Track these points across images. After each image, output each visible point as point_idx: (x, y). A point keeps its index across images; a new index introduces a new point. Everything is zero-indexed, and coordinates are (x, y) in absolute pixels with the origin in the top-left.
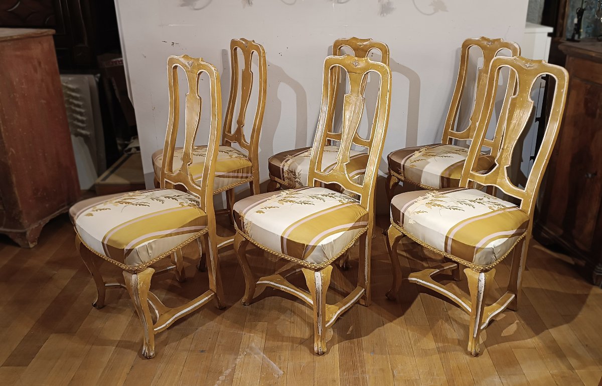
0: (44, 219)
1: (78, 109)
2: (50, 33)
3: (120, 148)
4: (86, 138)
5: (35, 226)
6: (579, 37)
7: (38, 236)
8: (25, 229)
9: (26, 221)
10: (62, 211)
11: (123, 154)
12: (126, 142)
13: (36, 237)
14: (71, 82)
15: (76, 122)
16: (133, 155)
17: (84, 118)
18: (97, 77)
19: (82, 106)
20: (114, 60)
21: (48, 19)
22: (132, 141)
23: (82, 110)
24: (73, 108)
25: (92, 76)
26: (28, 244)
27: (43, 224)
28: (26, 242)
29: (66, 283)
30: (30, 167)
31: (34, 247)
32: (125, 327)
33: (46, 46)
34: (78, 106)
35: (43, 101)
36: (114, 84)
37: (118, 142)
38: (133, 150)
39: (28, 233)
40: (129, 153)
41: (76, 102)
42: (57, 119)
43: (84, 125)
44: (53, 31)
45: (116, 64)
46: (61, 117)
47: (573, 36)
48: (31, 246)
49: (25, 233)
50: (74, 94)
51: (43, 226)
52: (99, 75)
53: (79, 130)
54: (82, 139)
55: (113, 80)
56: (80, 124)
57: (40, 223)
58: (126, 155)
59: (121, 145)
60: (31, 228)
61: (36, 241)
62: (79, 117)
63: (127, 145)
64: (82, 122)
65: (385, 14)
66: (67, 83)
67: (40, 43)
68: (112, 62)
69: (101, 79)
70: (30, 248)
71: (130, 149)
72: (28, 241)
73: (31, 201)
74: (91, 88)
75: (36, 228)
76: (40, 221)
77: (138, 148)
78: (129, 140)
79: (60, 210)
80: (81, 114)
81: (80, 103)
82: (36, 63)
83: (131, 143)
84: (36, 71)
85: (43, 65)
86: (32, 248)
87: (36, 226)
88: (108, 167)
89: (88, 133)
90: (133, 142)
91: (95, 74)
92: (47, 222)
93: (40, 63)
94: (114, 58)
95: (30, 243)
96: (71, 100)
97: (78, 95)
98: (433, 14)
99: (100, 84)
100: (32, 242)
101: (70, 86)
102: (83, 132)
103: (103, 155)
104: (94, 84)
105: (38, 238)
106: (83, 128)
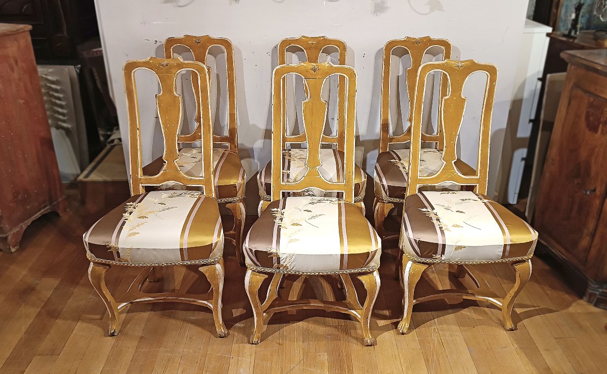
0: (26, 222)
1: (58, 102)
2: (26, 29)
3: (102, 139)
4: (68, 132)
5: (16, 230)
6: (575, 33)
7: (20, 239)
8: (6, 233)
9: (7, 226)
10: (44, 211)
11: (106, 145)
12: (109, 133)
13: (18, 241)
14: (51, 74)
15: (56, 115)
16: (116, 147)
17: (65, 111)
18: (77, 68)
19: (62, 99)
20: (95, 50)
21: (25, 7)
22: (115, 131)
23: (63, 103)
24: (53, 100)
25: (72, 67)
26: (10, 249)
27: (24, 227)
28: (8, 247)
29: (49, 294)
30: (10, 171)
31: (15, 252)
32: (110, 349)
33: (22, 42)
34: (59, 99)
35: (21, 101)
36: (96, 74)
37: (101, 132)
38: (116, 142)
39: (9, 238)
40: (112, 144)
41: (56, 94)
42: (36, 118)
43: (66, 118)
44: (30, 27)
45: (97, 54)
46: (40, 116)
47: (570, 32)
48: (13, 250)
49: (6, 238)
50: (53, 86)
51: (24, 229)
52: (79, 66)
53: (60, 123)
54: (63, 132)
55: (94, 69)
56: (61, 117)
57: (21, 226)
58: (108, 146)
59: (103, 136)
60: (12, 233)
61: (18, 245)
62: (60, 110)
63: (110, 136)
64: (63, 114)
65: (378, 14)
66: (46, 75)
67: (16, 40)
68: (93, 52)
69: (81, 69)
70: (12, 253)
71: (113, 141)
72: (9, 246)
73: (11, 205)
74: (71, 80)
75: (17, 231)
76: (21, 224)
77: (120, 139)
78: (111, 130)
79: (42, 211)
80: (61, 106)
81: (61, 96)
82: (12, 62)
83: (114, 134)
84: (12, 70)
85: (20, 64)
86: (13, 253)
87: (18, 230)
88: (91, 161)
89: (69, 126)
90: (115, 133)
91: (75, 65)
92: (29, 224)
93: (16, 62)
94: (95, 48)
95: (11, 248)
96: (51, 93)
97: (58, 88)
98: (429, 13)
99: (81, 75)
100: (14, 247)
101: (50, 78)
102: (65, 125)
103: (85, 147)
104: (75, 75)
105: (20, 241)
106: (64, 121)
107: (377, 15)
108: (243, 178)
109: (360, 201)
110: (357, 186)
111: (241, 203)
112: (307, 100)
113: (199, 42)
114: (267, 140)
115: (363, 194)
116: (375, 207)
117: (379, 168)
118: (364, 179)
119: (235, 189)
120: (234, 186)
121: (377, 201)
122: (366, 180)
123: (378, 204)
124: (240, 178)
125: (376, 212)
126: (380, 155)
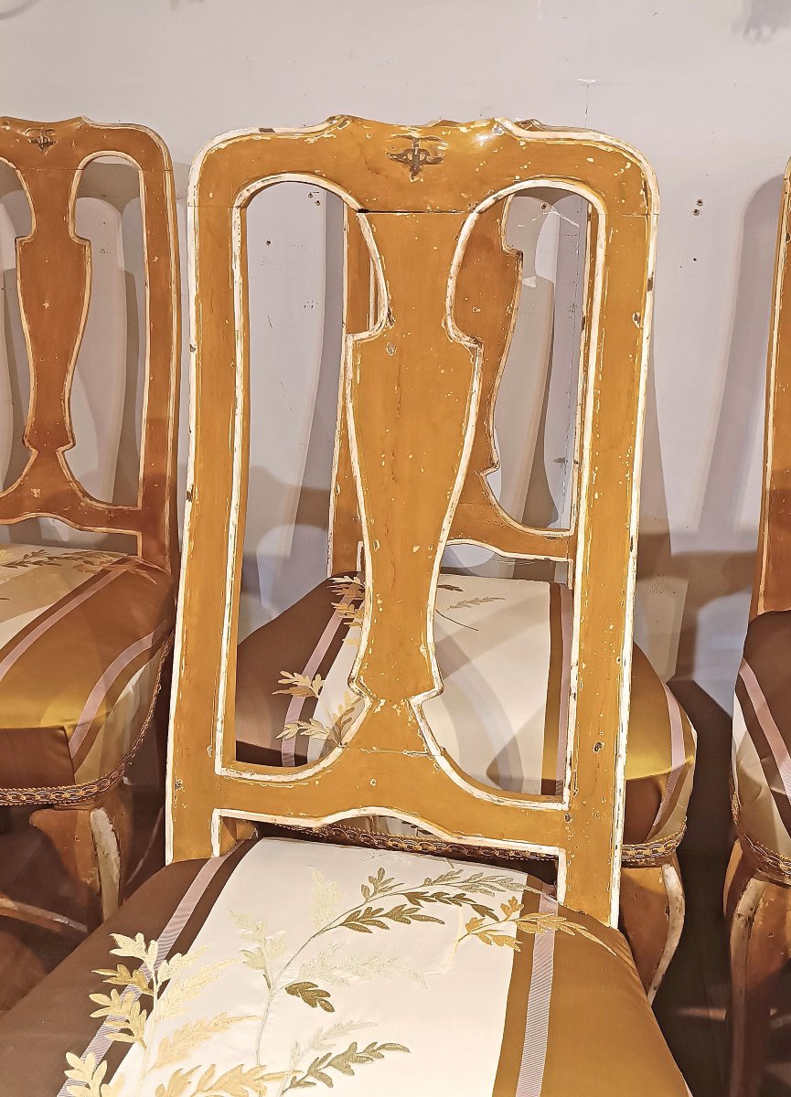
107: (759, 35)
108: (111, 697)
109: (660, 861)
110: (642, 794)
111: (101, 813)
112: (373, 331)
113: (47, 144)
114: (312, 532)
115: (675, 829)
116: (734, 900)
117: (758, 700)
118: (681, 757)
119: (61, 747)
120: (58, 737)
121: (746, 871)
122: (693, 759)
123: (754, 884)
124: (96, 698)
125: (737, 925)
126: (755, 624)
